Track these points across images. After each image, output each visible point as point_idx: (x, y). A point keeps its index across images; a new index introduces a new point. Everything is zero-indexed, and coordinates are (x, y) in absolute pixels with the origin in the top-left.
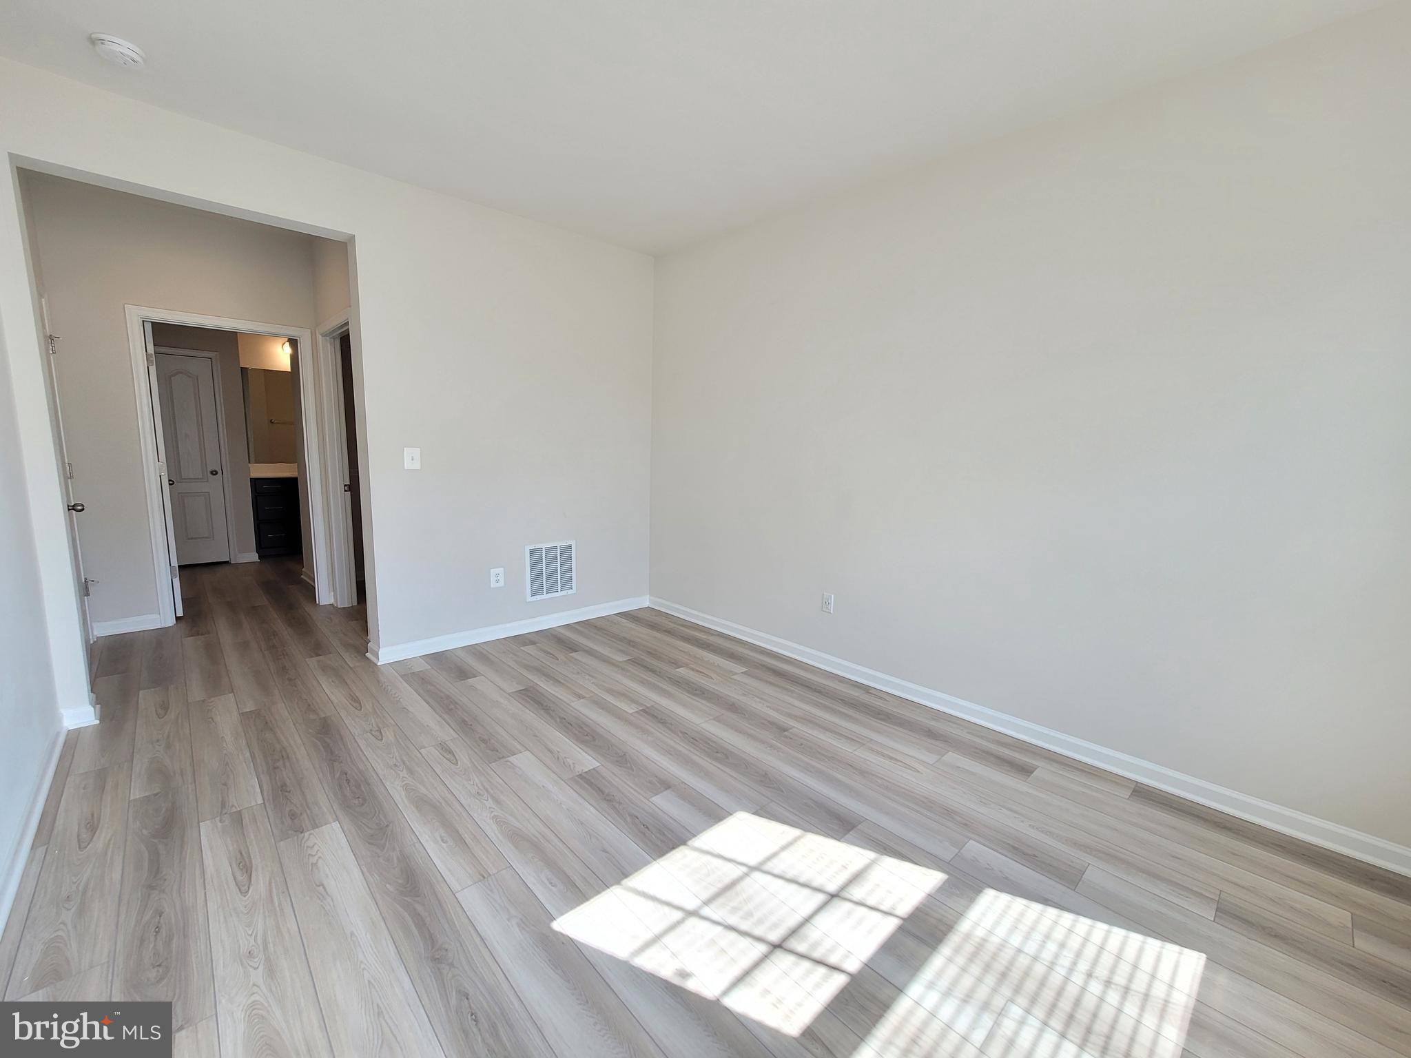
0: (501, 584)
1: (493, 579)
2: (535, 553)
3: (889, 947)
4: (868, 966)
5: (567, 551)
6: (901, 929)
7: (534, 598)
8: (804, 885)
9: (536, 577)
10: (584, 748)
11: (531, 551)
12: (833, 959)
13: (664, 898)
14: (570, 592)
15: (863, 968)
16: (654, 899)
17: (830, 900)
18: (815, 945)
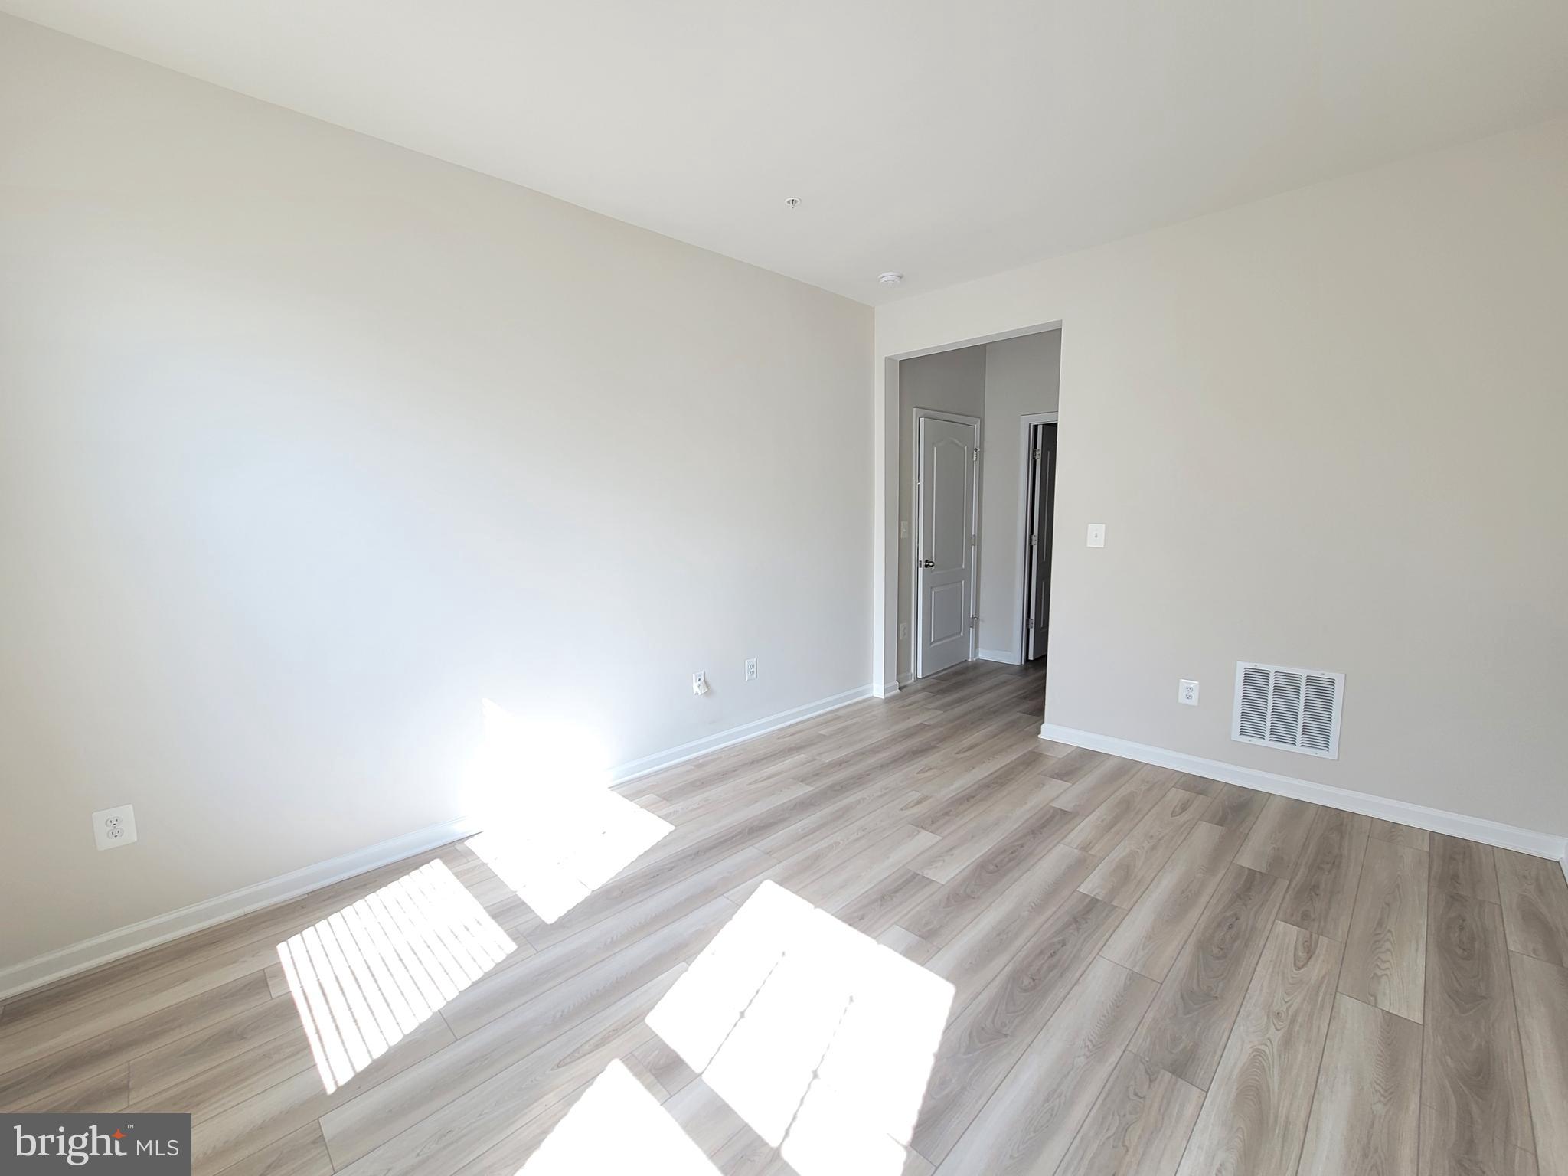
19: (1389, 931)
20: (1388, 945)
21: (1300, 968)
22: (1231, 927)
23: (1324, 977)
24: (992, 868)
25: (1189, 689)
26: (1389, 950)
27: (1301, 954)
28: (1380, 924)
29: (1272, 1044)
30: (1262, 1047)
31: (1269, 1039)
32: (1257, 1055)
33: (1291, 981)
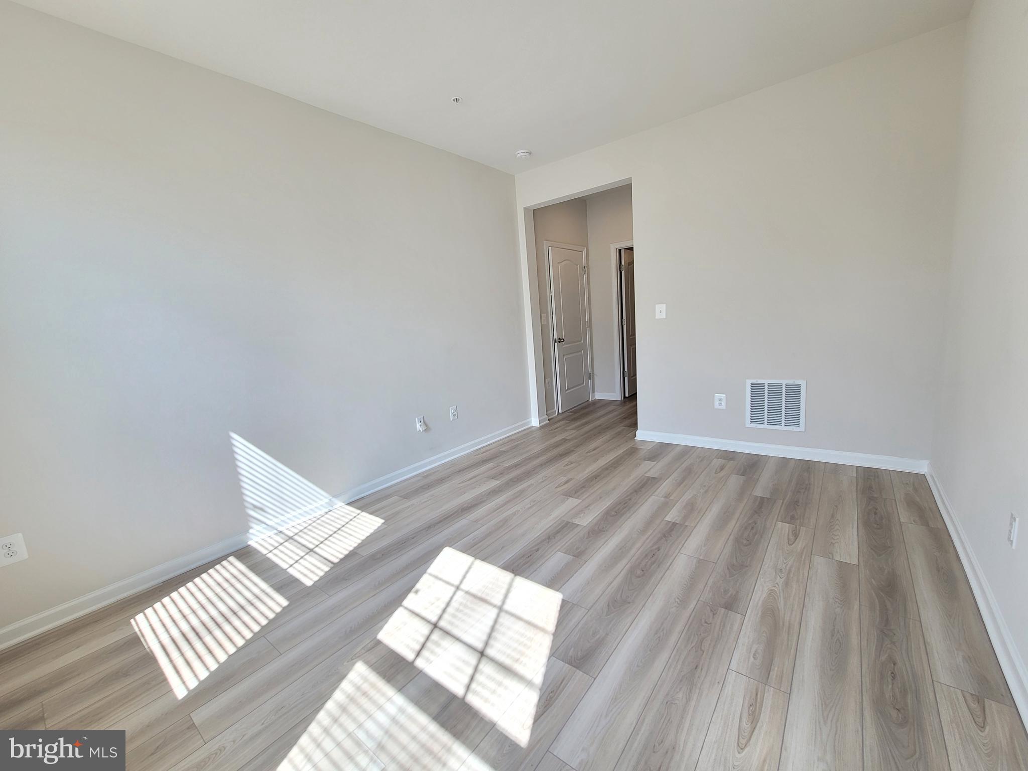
0: (723, 406)
1: (717, 403)
2: (756, 389)
3: (436, 687)
4: (420, 672)
5: (794, 392)
6: (453, 697)
7: (754, 425)
8: (490, 636)
9: (756, 407)
10: (600, 515)
11: (753, 385)
12: (425, 653)
13: (468, 576)
14: (796, 429)
15: (418, 669)
16: (467, 572)
17: (478, 651)
18: (437, 644)
19: (838, 520)
20: (837, 527)
21: (790, 545)
22: (753, 528)
23: (804, 548)
24: (613, 513)
25: (720, 400)
26: (838, 529)
27: (792, 537)
28: (833, 516)
29: (778, 585)
30: (773, 588)
31: (777, 584)
32: (771, 593)
33: (787, 552)
